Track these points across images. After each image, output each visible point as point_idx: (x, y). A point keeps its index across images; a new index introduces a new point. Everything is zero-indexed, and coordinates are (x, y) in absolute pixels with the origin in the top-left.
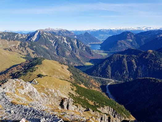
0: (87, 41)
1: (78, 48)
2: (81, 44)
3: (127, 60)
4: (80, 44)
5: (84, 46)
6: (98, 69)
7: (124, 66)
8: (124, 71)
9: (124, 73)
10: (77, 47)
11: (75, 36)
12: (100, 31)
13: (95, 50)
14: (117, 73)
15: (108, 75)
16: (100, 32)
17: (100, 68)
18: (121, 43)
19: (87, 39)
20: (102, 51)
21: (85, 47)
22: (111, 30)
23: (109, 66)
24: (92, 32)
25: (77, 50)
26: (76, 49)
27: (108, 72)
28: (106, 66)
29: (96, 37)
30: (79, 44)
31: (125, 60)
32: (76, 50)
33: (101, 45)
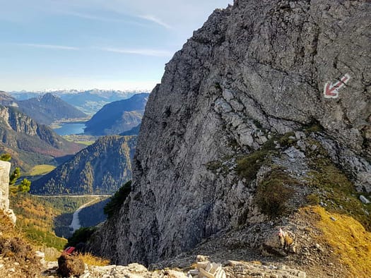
0: (50, 116)
1: (15, 128)
2: (22, 120)
3: (130, 146)
4: (19, 119)
5: (32, 124)
6: (62, 175)
7: (124, 159)
8: (123, 171)
9: (122, 174)
10: (11, 128)
11: (11, 102)
12: (87, 93)
13: (69, 137)
14: (108, 177)
15: (85, 187)
16: (88, 95)
17: (65, 173)
18: (130, 117)
19: (49, 111)
20: (87, 137)
21: (35, 127)
22: (113, 92)
23: (88, 164)
24: (68, 95)
25: (10, 136)
26: (5, 132)
27: (85, 178)
28: (82, 166)
29: (78, 108)
30: (15, 120)
31: (125, 145)
32: (4, 136)
33: (86, 123)
